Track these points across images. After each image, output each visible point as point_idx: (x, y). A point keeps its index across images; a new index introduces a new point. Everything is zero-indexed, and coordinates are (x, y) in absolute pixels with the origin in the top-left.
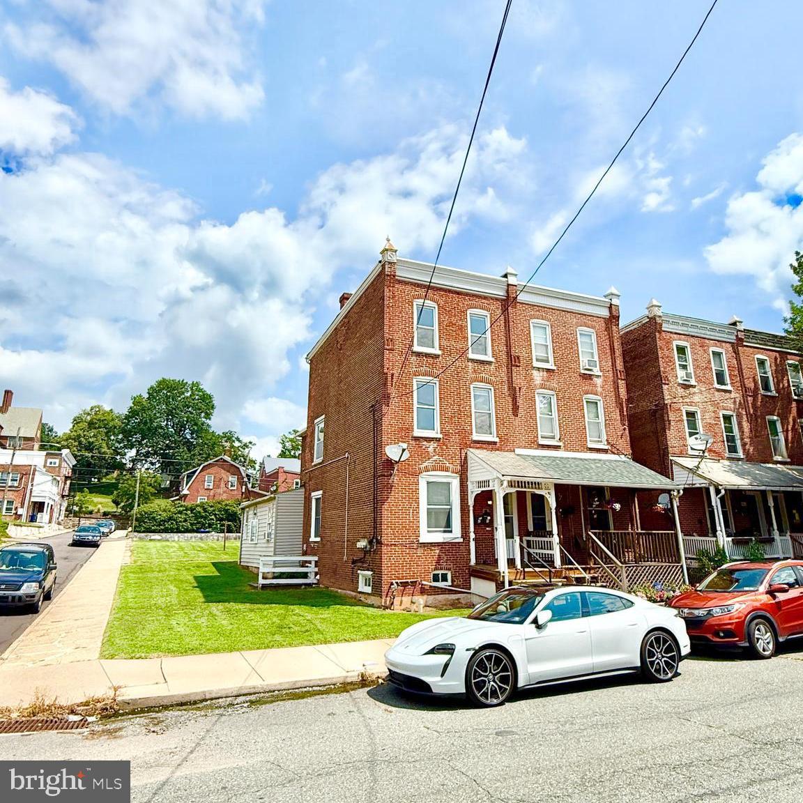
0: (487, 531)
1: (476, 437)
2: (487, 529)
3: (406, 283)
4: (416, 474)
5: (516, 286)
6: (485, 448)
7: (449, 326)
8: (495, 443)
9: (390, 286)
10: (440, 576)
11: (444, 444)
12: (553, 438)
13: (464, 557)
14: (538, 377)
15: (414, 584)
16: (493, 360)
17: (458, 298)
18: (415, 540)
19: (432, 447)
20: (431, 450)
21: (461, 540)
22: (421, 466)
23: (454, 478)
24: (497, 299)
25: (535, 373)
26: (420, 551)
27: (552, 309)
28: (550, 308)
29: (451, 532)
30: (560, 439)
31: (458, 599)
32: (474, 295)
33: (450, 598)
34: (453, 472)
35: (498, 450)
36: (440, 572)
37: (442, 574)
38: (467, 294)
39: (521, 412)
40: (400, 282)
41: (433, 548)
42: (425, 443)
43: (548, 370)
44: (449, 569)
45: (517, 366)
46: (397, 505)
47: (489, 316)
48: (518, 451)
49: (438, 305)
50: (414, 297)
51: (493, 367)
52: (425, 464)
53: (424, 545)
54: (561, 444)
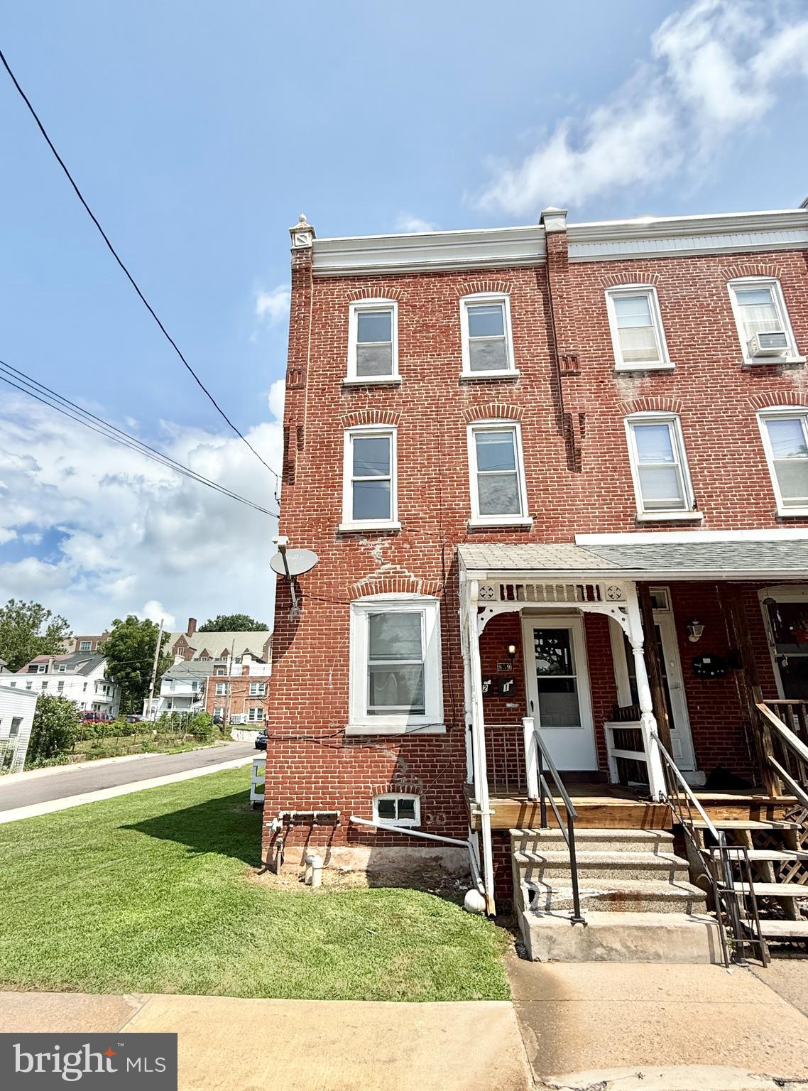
0: (509, 709)
1: (477, 520)
2: (509, 705)
3: (336, 279)
4: (344, 602)
5: (564, 232)
6: (500, 541)
7: (420, 332)
8: (524, 529)
9: (302, 288)
10: (396, 805)
11: (406, 541)
12: (680, 506)
13: (451, 766)
14: (628, 391)
15: (331, 820)
16: (517, 372)
17: (440, 281)
18: (337, 730)
19: (377, 548)
20: (376, 552)
21: (443, 730)
22: (355, 585)
23: (427, 602)
24: (525, 268)
25: (622, 383)
26: (347, 753)
27: (659, 259)
28: (653, 259)
29: (422, 712)
30: (695, 507)
31: (437, 859)
32: (473, 272)
33: (417, 855)
34: (424, 592)
35: (532, 541)
36: (396, 797)
37: (400, 801)
38: (459, 273)
39: (589, 461)
40: (324, 280)
41: (378, 746)
42: (365, 542)
43: (654, 373)
44: (414, 792)
45: (572, 374)
46: (301, 662)
47: (507, 299)
48: (581, 539)
49: (400, 302)
50: (350, 298)
51: (518, 384)
52: (363, 582)
53: (357, 740)
54: (698, 515)
